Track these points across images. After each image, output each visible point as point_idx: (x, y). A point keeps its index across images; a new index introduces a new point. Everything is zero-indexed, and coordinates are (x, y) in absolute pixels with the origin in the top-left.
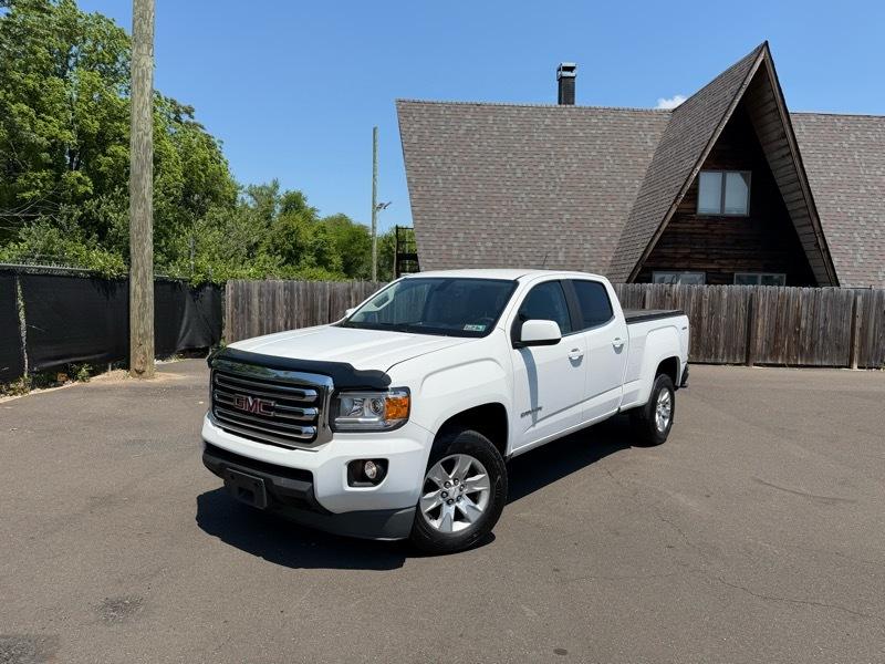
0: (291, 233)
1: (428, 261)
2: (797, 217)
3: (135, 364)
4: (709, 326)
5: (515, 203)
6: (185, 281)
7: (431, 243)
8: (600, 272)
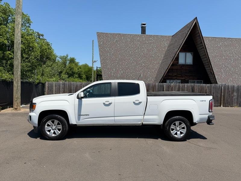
0: (71, 69)
1: (105, 76)
2: (206, 65)
3: (15, 106)
5: (129, 61)
6: (33, 82)
7: (106, 72)
8: (153, 80)
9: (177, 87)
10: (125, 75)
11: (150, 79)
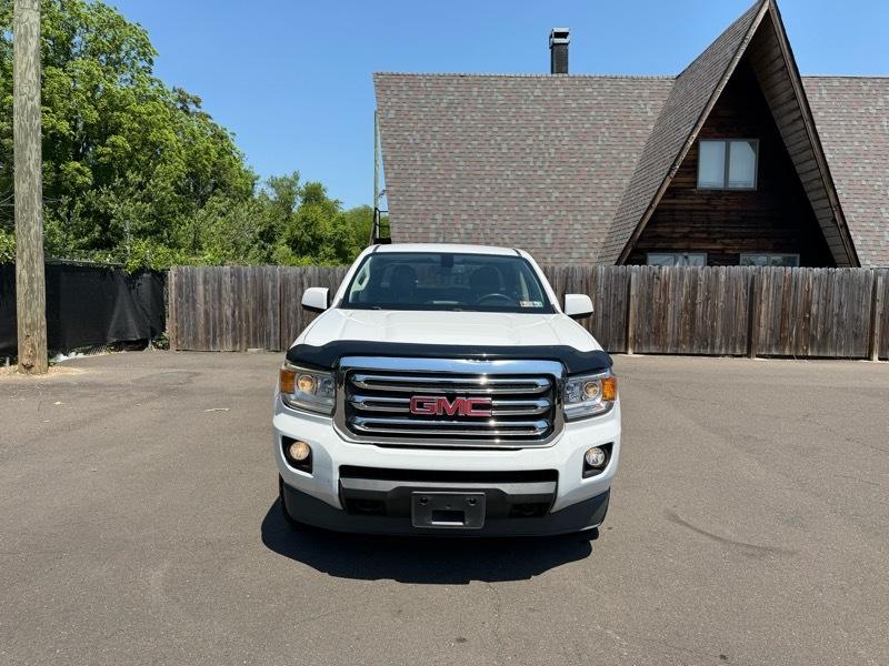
0: (309, 225)
2: (812, 190)
3: (23, 359)
4: (704, 312)
5: (499, 181)
6: (117, 267)
7: (407, 226)
8: (591, 255)
9: (686, 280)
10: (482, 236)
11: (583, 251)
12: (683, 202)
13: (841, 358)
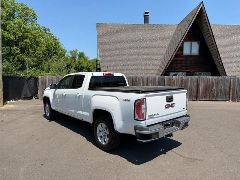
0: (80, 63)
2: (214, 55)
5: (130, 53)
6: (24, 77)
7: (105, 65)
8: (155, 73)
9: (180, 80)
10: (125, 67)
11: (152, 72)
12: (179, 58)
13: (221, 101)
